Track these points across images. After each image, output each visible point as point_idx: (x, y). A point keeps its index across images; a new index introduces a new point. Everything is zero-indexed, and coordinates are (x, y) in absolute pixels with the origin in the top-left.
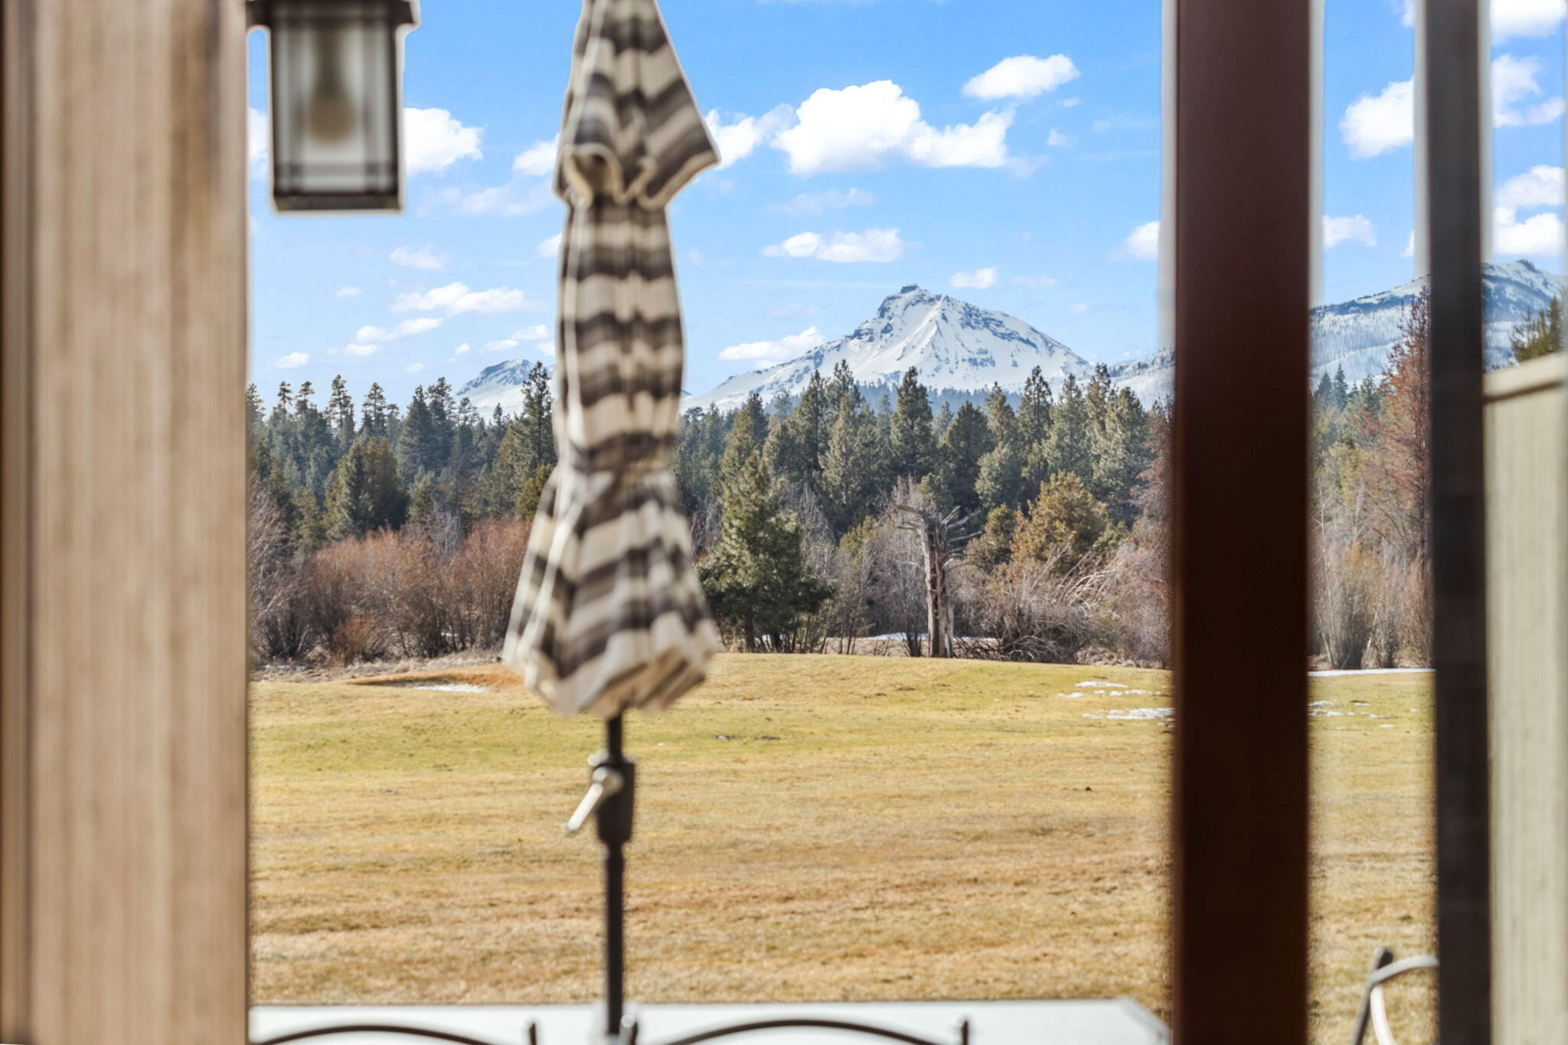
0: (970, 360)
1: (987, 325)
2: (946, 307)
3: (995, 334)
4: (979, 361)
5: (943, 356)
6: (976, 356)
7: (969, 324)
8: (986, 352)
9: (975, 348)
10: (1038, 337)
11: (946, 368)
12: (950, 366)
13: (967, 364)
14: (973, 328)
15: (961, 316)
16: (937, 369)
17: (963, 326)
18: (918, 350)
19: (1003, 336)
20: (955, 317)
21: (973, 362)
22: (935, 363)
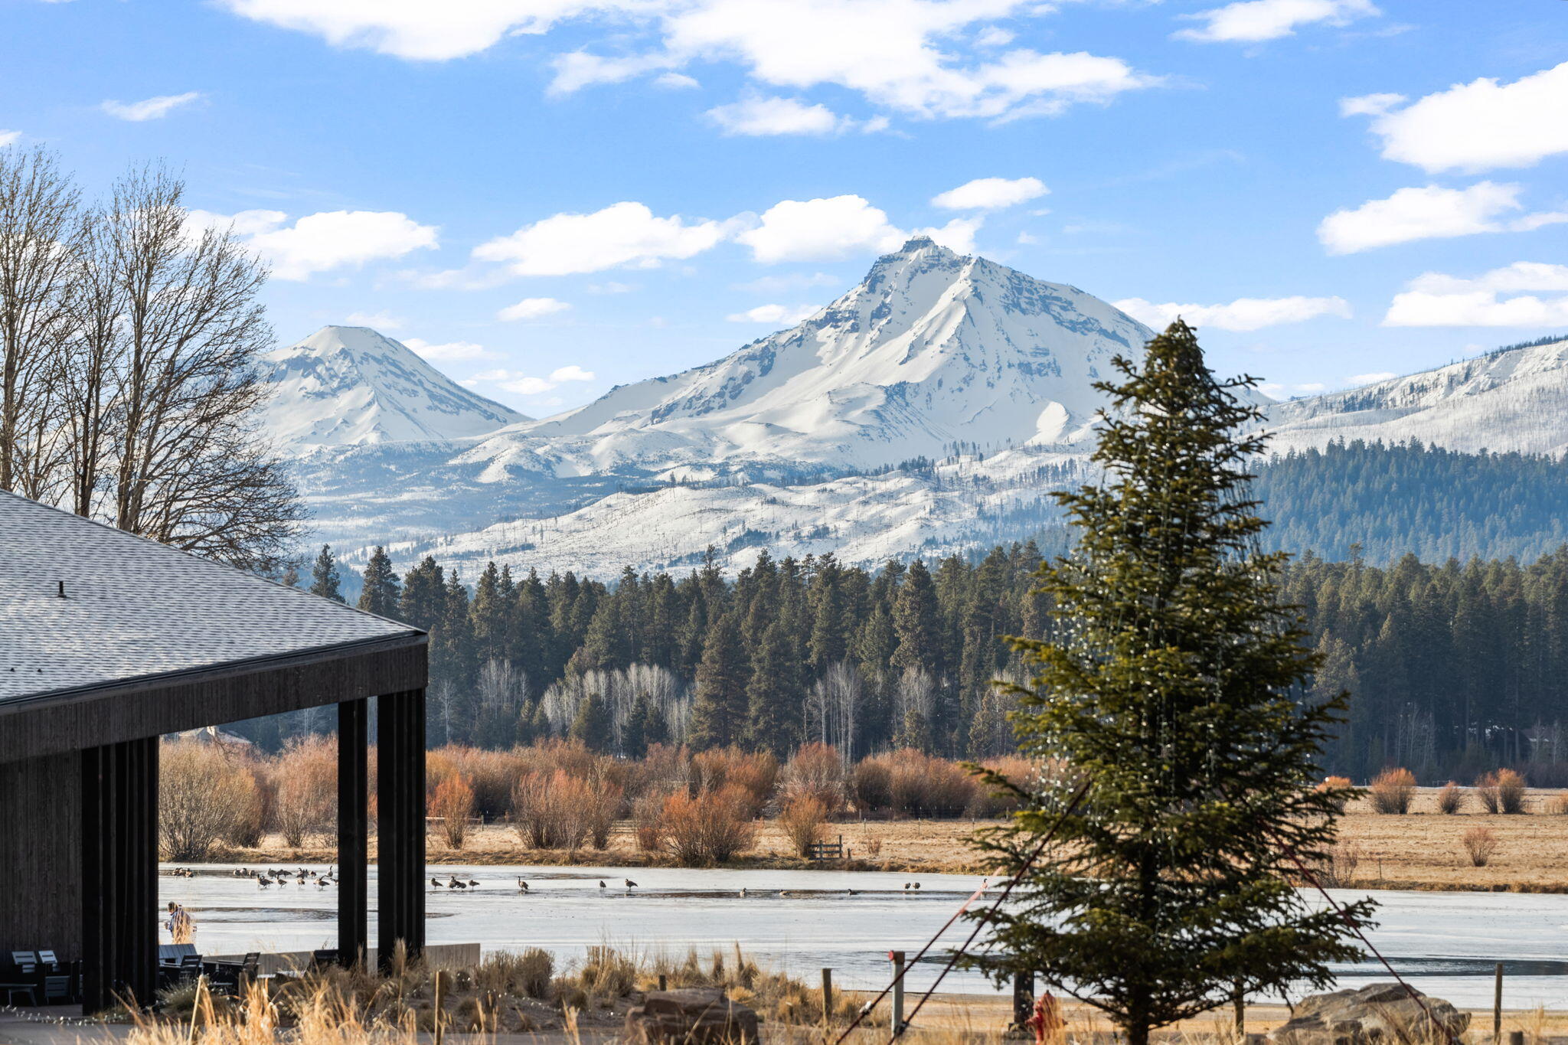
0: (1020, 365)
1: (1046, 308)
2: (980, 276)
3: (1060, 323)
4: (1034, 367)
5: (976, 359)
6: (1031, 359)
7: (1017, 305)
8: (1046, 353)
9: (1028, 345)
10: (1131, 328)
11: (981, 378)
12: (987, 374)
13: (1015, 372)
14: (1024, 312)
15: (1003, 291)
16: (967, 380)
17: (1007, 308)
18: (935, 347)
19: (1073, 326)
20: (995, 292)
21: (1025, 368)
22: (963, 370)
